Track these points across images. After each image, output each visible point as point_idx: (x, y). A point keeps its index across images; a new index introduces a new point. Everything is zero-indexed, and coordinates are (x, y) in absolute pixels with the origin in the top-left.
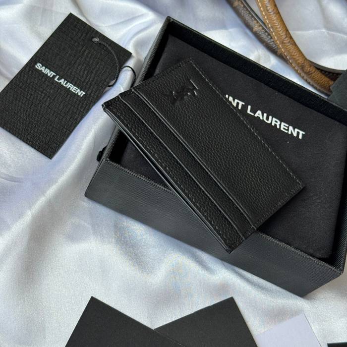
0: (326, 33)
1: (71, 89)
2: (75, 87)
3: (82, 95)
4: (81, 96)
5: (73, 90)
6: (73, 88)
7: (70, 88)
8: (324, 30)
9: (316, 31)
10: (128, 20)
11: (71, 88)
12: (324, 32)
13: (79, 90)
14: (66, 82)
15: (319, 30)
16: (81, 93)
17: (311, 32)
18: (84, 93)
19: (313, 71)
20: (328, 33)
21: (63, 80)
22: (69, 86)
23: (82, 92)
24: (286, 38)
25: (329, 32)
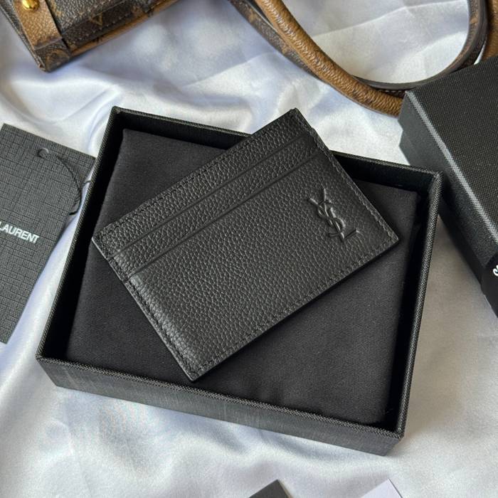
0: (407, 11)
1: (19, 236)
2: (25, 232)
3: (36, 239)
4: (35, 242)
5: (22, 237)
6: (21, 234)
7: (17, 234)
8: (405, 8)
9: (391, 13)
10: (90, 103)
11: (20, 233)
12: (404, 12)
13: (30, 234)
14: (11, 227)
15: (395, 11)
16: (33, 238)
17: (383, 17)
18: (37, 237)
19: (373, 98)
20: (412, 11)
21: (7, 226)
22: (17, 232)
23: (34, 235)
24: (318, 62)
25: (415, 7)
